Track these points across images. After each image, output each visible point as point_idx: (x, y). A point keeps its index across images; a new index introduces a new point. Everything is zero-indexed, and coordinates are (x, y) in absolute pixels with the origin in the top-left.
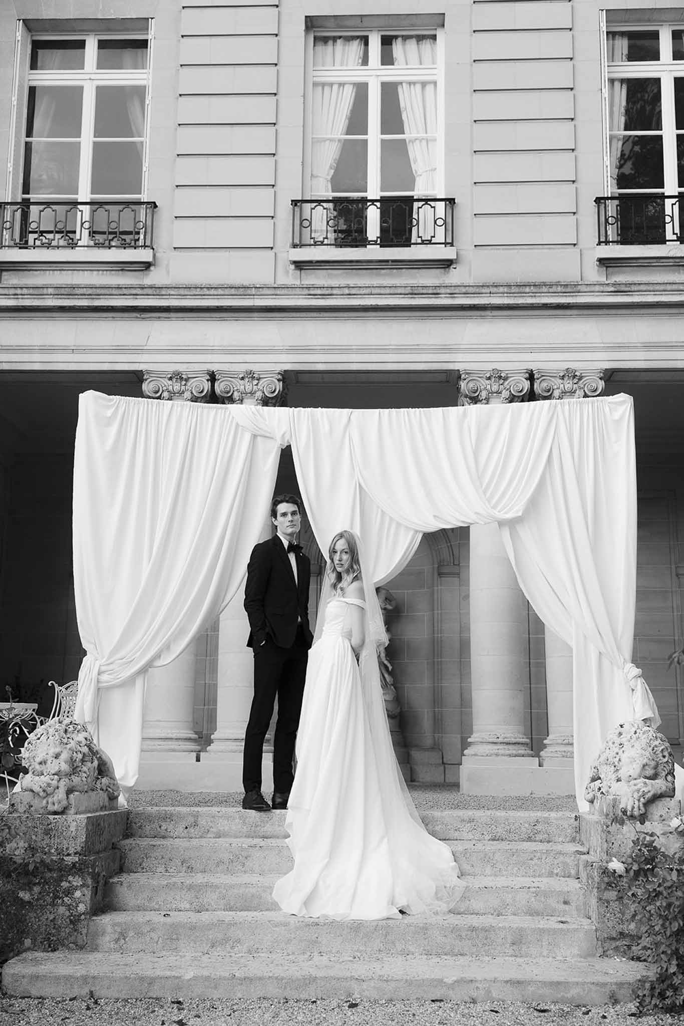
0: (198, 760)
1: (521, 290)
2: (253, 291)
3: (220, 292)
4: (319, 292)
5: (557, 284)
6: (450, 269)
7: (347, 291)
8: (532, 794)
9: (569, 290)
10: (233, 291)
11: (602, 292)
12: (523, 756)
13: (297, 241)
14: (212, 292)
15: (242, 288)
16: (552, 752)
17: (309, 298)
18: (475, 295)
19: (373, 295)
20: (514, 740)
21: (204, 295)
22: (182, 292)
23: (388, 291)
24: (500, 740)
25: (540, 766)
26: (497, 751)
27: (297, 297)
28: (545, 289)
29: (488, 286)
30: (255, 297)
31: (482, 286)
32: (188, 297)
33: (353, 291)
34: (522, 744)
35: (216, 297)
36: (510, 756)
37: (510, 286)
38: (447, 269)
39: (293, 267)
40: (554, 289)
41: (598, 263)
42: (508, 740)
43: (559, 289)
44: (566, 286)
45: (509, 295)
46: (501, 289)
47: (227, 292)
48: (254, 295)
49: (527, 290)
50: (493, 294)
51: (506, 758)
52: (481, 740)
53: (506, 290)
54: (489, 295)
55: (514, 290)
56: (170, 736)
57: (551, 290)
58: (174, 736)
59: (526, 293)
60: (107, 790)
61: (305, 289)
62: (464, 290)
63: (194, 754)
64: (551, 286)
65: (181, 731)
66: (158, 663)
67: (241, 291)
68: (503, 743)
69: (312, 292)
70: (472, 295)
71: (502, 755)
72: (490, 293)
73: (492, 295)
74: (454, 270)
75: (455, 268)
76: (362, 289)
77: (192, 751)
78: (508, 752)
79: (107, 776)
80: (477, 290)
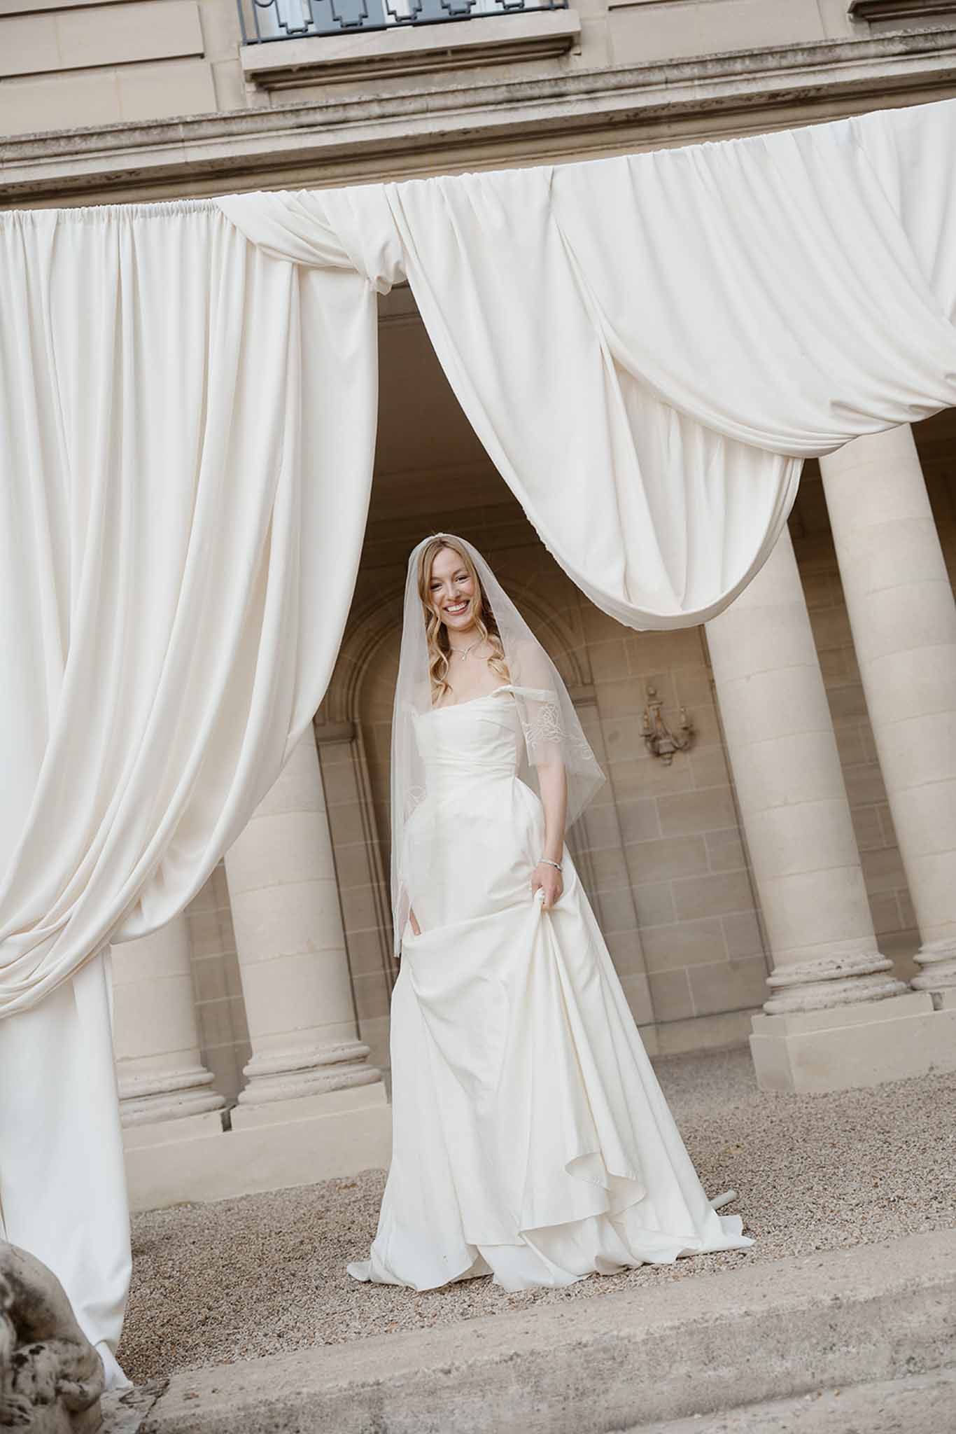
0: (227, 1126)
1: (728, 67)
2: (181, 132)
3: (110, 141)
4: (319, 117)
5: (795, 49)
6: (568, 58)
7: (376, 109)
8: (932, 1069)
9: (819, 57)
10: (138, 137)
11: (883, 56)
12: (895, 995)
13: (252, 36)
14: (93, 143)
15: (155, 127)
16: (946, 976)
17: (300, 134)
18: (638, 90)
19: (432, 111)
20: (872, 967)
21: (77, 153)
22: (28, 151)
23: (461, 99)
24: (846, 970)
25: (935, 1009)
26: (843, 995)
27: (274, 134)
28: (771, 62)
29: (660, 68)
30: (186, 144)
31: (650, 68)
32: (42, 161)
33: (390, 108)
34: (885, 971)
35: (102, 154)
36: (871, 999)
37: (702, 62)
38: (564, 58)
39: (251, 87)
40: (790, 60)
41: (851, 16)
42: (862, 967)
43: (800, 58)
44: (812, 50)
45: (702, 82)
46: (687, 72)
47: (125, 139)
48: (183, 141)
49: (738, 66)
50: (672, 82)
51: (867, 1005)
52: (806, 978)
53: (696, 71)
54: (663, 86)
55: (712, 69)
56: (156, 1086)
57: (784, 63)
58: (165, 1085)
59: (736, 74)
60: (58, 1391)
61: (289, 115)
62: (613, 81)
63: (216, 1117)
64: (783, 52)
65: (180, 1072)
66: (137, 927)
67: (155, 135)
68: (852, 976)
69: (306, 119)
70: (632, 91)
71: (860, 1000)
72: (666, 82)
73: (670, 86)
74: (577, 57)
75: (580, 54)
76: (407, 102)
77: (209, 1110)
78: (866, 993)
79: (50, 1336)
80: (641, 78)
